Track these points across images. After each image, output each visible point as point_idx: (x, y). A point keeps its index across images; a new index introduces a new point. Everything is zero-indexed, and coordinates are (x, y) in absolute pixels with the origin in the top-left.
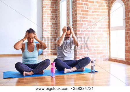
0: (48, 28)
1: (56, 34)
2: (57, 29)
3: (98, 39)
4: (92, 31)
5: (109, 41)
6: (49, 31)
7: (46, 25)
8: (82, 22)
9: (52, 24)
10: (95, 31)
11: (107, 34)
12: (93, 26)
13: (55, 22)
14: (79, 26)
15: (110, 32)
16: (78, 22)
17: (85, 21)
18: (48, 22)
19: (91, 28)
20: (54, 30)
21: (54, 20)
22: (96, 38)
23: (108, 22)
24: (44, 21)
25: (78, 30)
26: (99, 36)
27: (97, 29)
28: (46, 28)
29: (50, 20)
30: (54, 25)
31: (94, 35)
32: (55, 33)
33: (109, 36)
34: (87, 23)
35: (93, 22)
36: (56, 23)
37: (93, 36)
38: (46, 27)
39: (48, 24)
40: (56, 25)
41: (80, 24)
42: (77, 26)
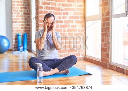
0: (19, 19)
1: (28, 27)
2: (29, 20)
3: (69, 32)
4: (62, 22)
5: (84, 35)
6: (19, 22)
7: (16, 15)
8: (46, 9)
9: (23, 14)
10: (65, 21)
11: (82, 25)
12: (63, 15)
13: (26, 12)
14: (42, 15)
15: (85, 23)
16: (41, 10)
17: (51, 8)
18: (19, 12)
19: (60, 18)
20: (26, 21)
21: (25, 10)
22: (66, 31)
23: (83, 10)
24: (13, 11)
25: (40, 20)
26: (71, 28)
27: (68, 19)
28: (16, 19)
29: (20, 9)
30: (26, 15)
31: (64, 26)
32: (28, 25)
33: (84, 28)
34: (54, 10)
35: (62, 10)
36: (29, 12)
37: (63, 28)
38: (16, 17)
39: (18, 13)
40: (29, 15)
41: (43, 12)
42: (39, 14)
